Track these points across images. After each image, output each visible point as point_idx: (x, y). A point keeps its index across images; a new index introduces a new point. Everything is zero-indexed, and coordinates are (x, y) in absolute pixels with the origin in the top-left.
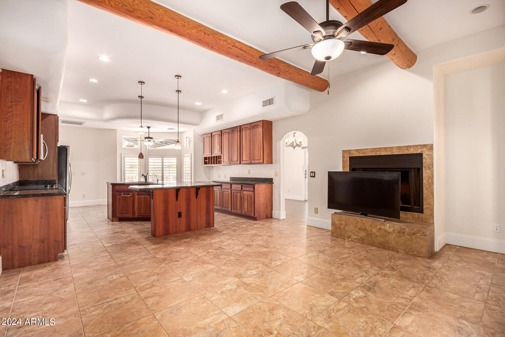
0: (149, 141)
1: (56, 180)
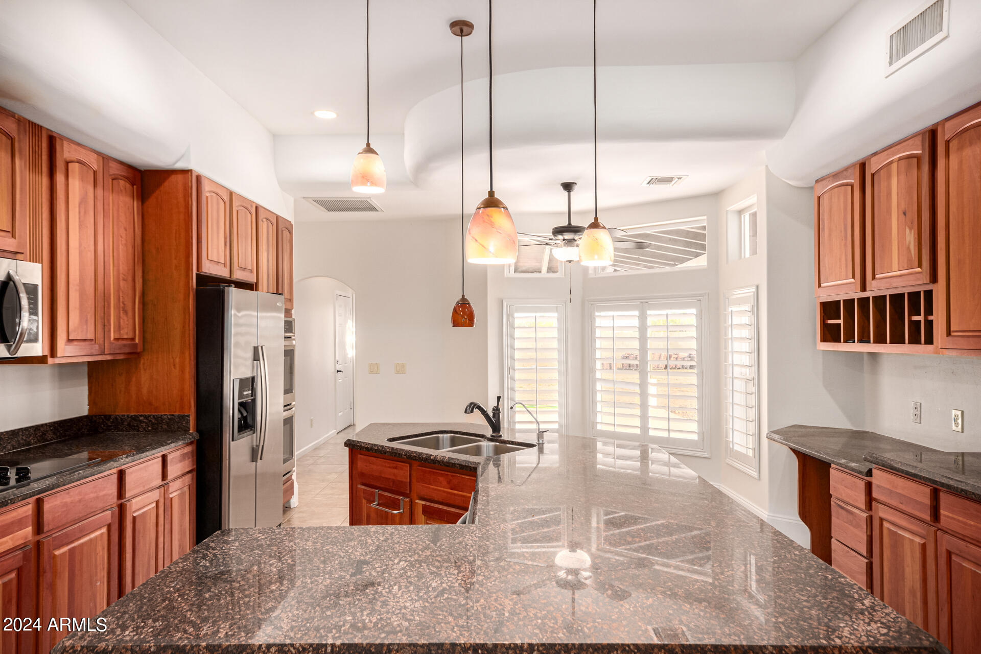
0: (570, 242)
1: (189, 416)
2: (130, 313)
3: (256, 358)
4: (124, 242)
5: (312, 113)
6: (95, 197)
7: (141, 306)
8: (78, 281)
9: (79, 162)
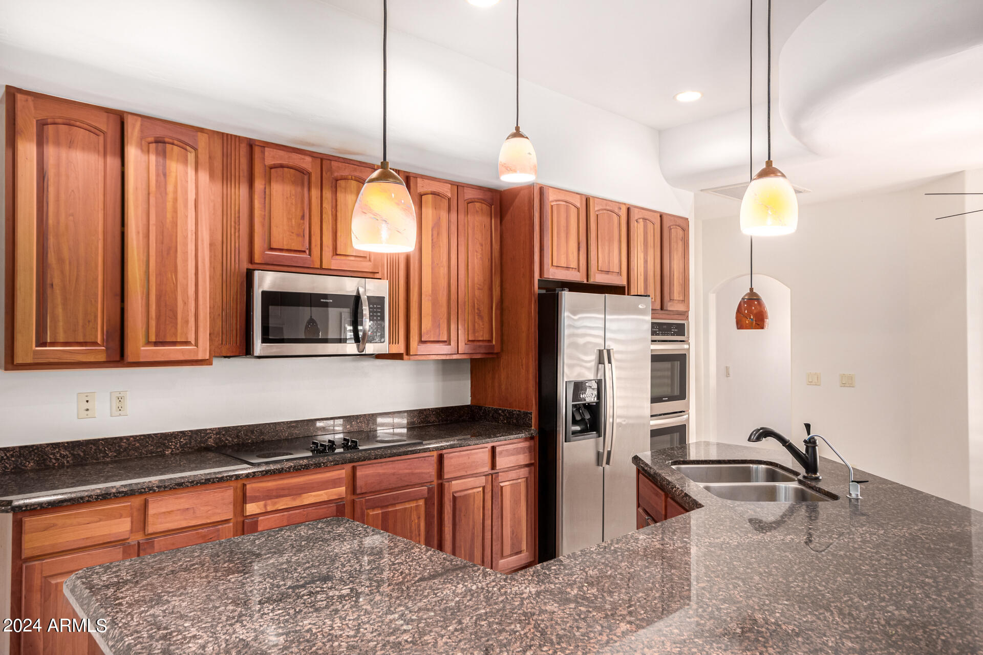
1: (531, 414)
2: (486, 319)
3: (601, 361)
4: (479, 256)
5: (674, 97)
6: (449, 221)
7: (499, 312)
8: (431, 292)
9: (433, 193)
